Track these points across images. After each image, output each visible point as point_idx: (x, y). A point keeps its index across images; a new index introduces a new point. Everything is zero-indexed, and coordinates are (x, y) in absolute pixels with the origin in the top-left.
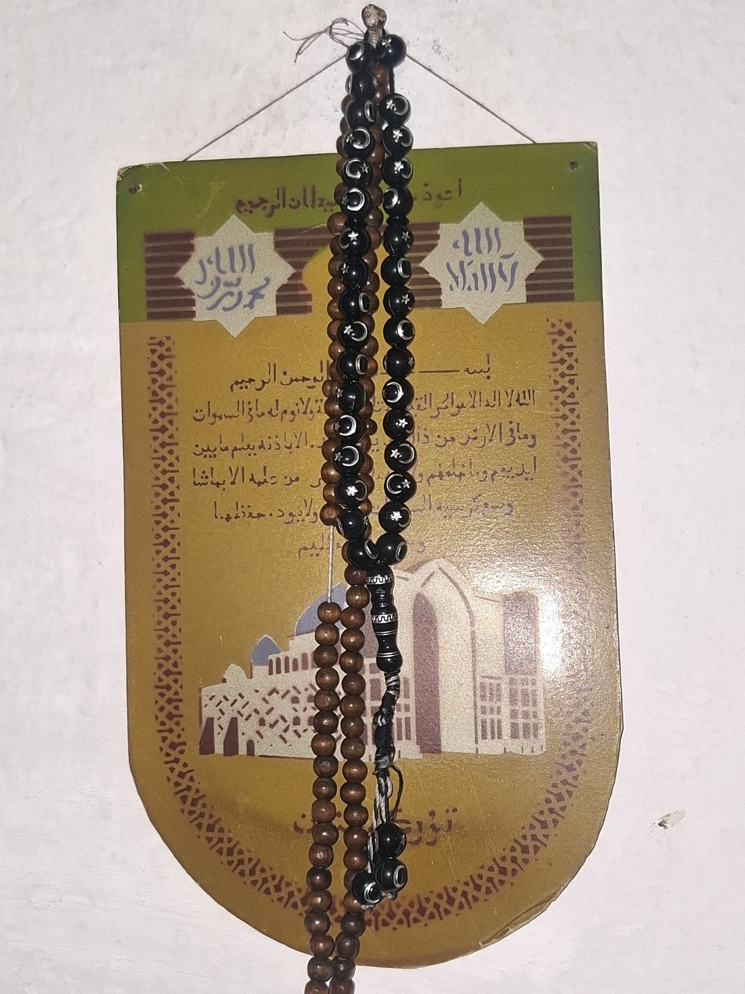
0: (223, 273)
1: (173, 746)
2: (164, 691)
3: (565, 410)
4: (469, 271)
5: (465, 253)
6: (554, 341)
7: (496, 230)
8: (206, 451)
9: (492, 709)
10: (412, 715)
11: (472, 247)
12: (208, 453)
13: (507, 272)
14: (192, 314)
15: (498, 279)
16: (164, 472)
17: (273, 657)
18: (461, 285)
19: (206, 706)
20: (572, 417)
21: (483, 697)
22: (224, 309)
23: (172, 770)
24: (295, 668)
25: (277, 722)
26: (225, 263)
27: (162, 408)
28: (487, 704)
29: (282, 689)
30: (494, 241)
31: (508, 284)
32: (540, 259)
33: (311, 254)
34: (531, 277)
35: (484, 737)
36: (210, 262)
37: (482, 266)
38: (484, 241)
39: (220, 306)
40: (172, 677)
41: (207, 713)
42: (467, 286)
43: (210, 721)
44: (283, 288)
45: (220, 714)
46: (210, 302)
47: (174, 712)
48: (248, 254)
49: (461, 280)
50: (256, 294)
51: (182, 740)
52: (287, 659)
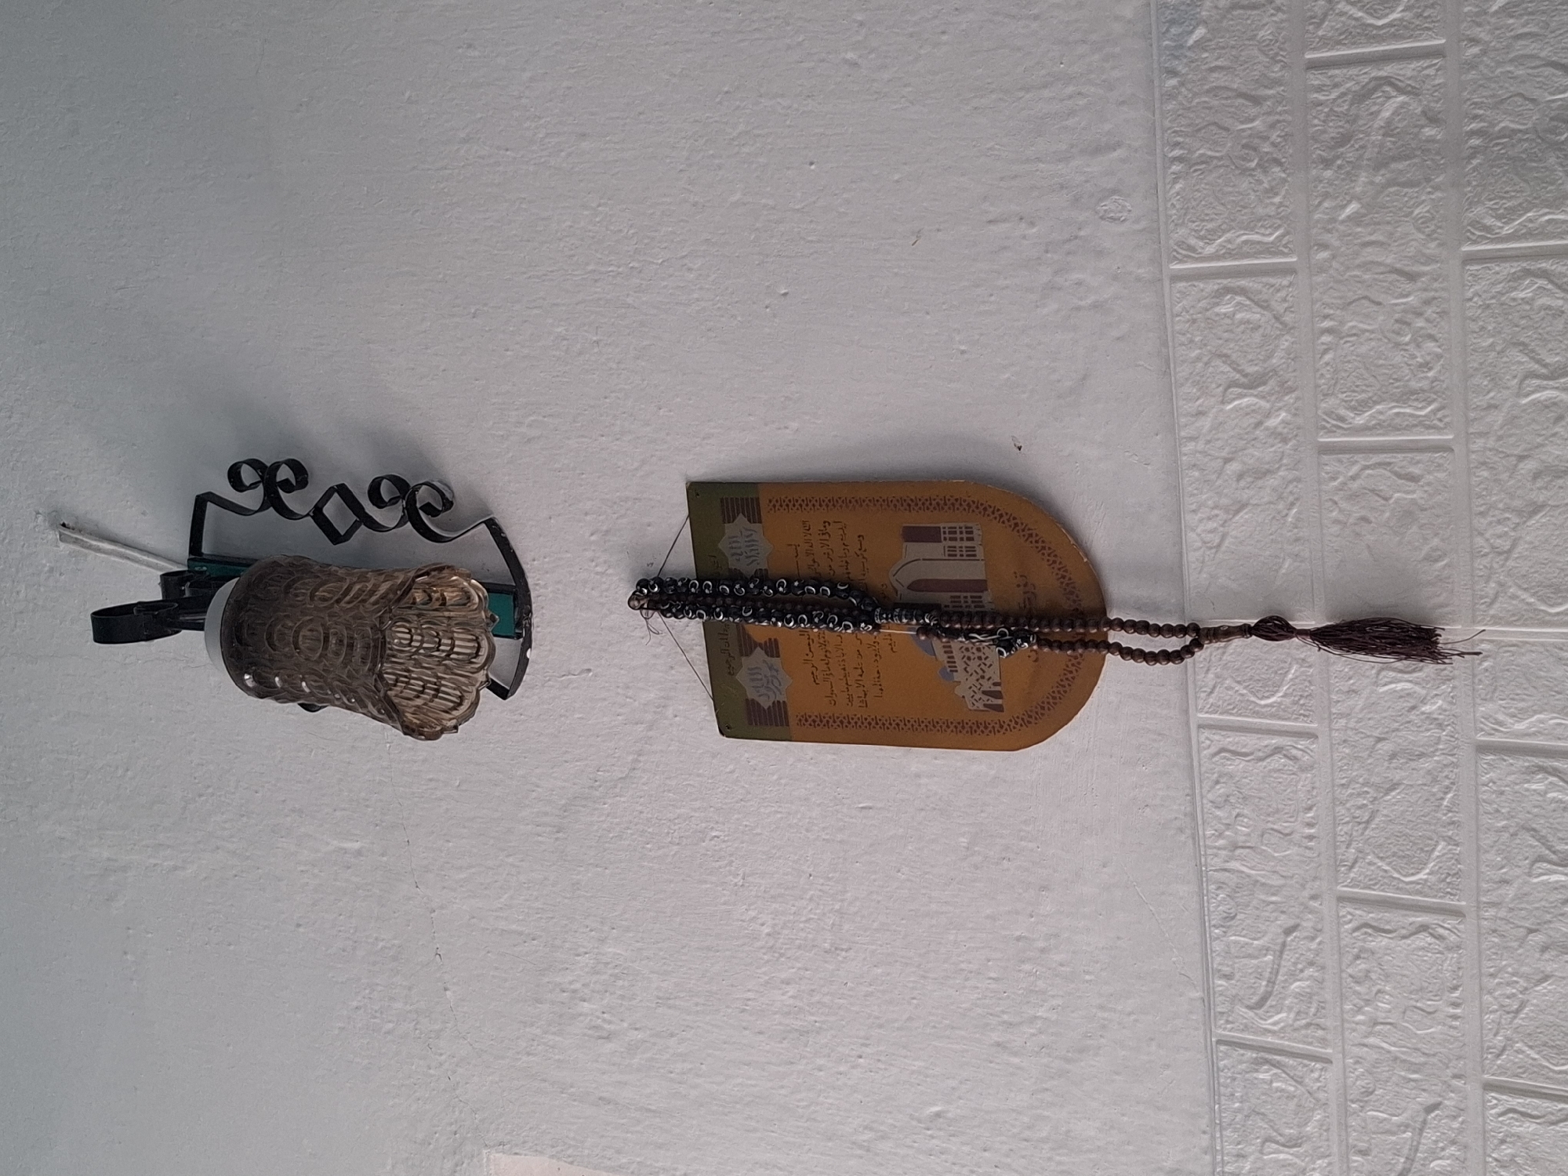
2: (973, 730)
4: (750, 554)
6: (779, 510)
8: (850, 700)
9: (961, 551)
10: (969, 594)
11: (739, 551)
13: (750, 533)
14: (784, 702)
15: (752, 537)
17: (949, 670)
20: (814, 502)
21: (956, 555)
22: (780, 685)
23: (1013, 728)
25: (981, 669)
26: (759, 684)
27: (831, 722)
28: (958, 553)
29: (964, 666)
30: (735, 539)
31: (754, 532)
32: (741, 515)
33: (749, 637)
34: (750, 521)
35: (975, 555)
36: (759, 692)
37: (747, 546)
40: (965, 725)
41: (982, 708)
42: (757, 555)
43: (985, 705)
44: (767, 653)
46: (778, 693)
47: (983, 725)
48: (753, 671)
49: (754, 558)
50: (771, 668)
51: (997, 721)
52: (948, 662)
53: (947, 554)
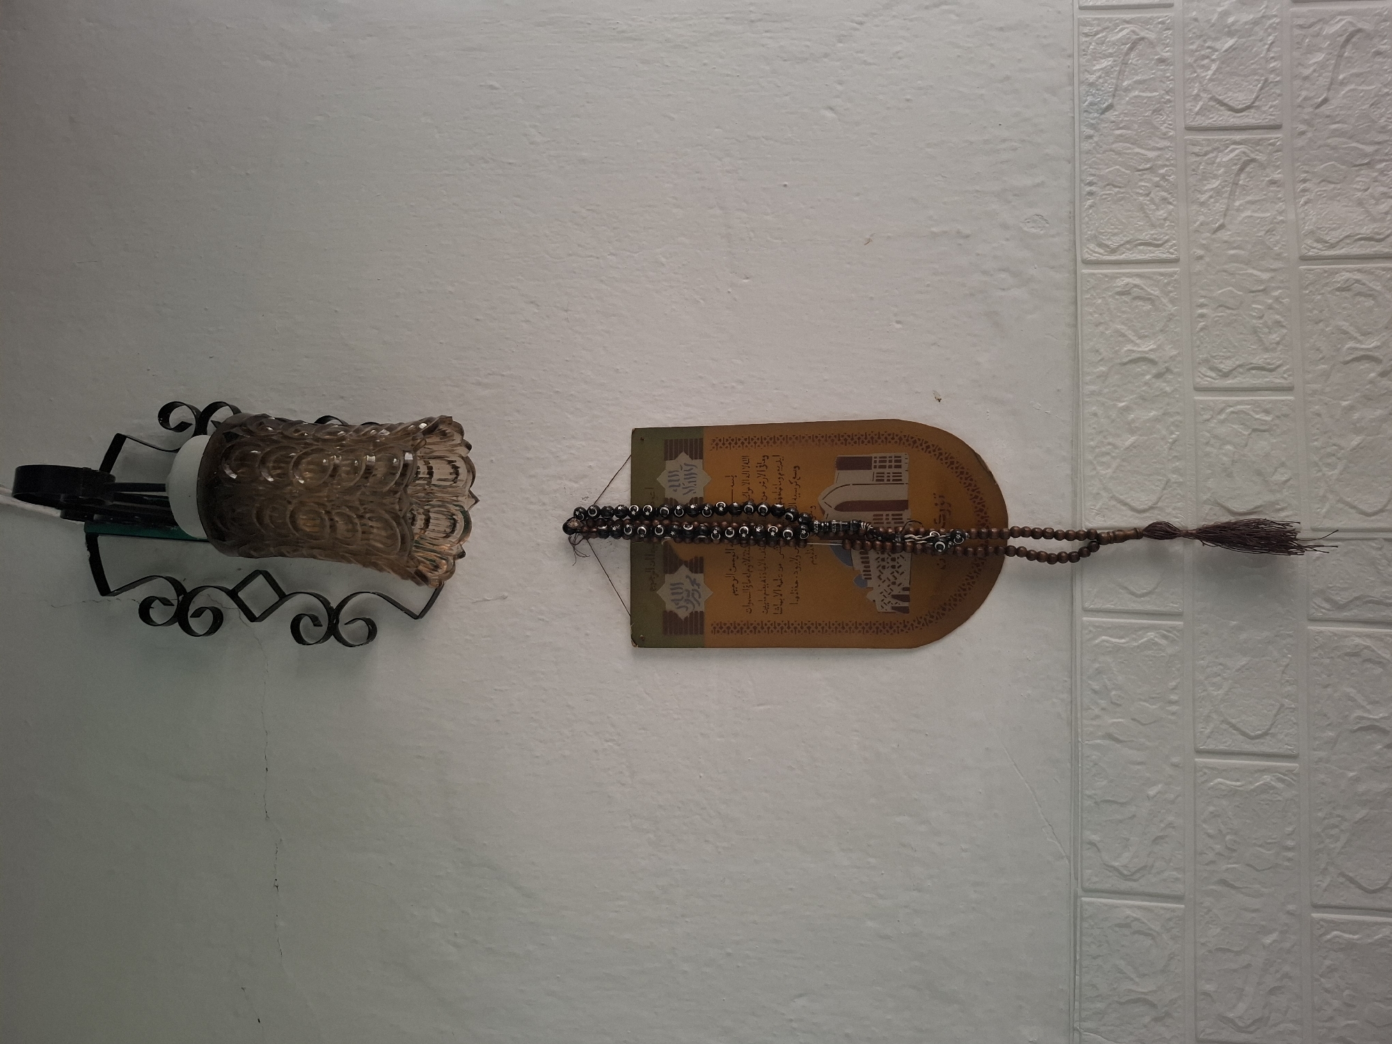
3: (752, 443)
5: (679, 486)
6: (721, 447)
7: (670, 472)
9: (889, 477)
10: (890, 513)
11: (677, 483)
12: (767, 607)
13: (689, 468)
14: (702, 612)
15: (692, 471)
16: (775, 628)
17: (863, 577)
20: (755, 440)
21: (883, 481)
22: (700, 597)
23: (917, 627)
24: (869, 567)
25: (894, 576)
26: (679, 597)
27: (745, 629)
28: (886, 479)
29: (878, 574)
31: (694, 467)
33: (677, 556)
36: (678, 604)
38: (674, 478)
43: (893, 608)
46: (696, 605)
47: (889, 625)
48: (675, 586)
50: (693, 582)
51: (902, 622)
52: (864, 571)
53: (875, 480)
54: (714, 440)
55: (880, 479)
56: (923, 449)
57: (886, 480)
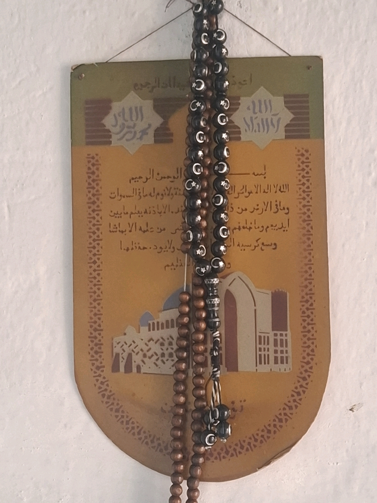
0: (126, 121)
1: (98, 368)
2: (93, 339)
3: (304, 195)
4: (255, 122)
5: (253, 113)
6: (299, 159)
7: (270, 101)
8: (116, 214)
9: (264, 350)
10: (224, 353)
11: (257, 110)
12: (117, 216)
13: (275, 123)
14: (110, 143)
15: (271, 127)
16: (94, 225)
17: (151, 322)
18: (251, 128)
19: (115, 347)
20: (308, 199)
21: (260, 343)
22: (127, 140)
23: (97, 380)
24: (162, 328)
25: (152, 355)
26: (127, 116)
27: (93, 191)
28: (262, 346)
29: (155, 338)
30: (269, 106)
31: (275, 129)
32: (292, 116)
33: (173, 112)
34: (287, 126)
35: (260, 363)
36: (120, 116)
37: (262, 119)
38: (263, 106)
39: (124, 139)
40: (97, 332)
41: (116, 350)
42: (254, 130)
43: (117, 355)
44: (158, 129)
45: (122, 352)
46: (119, 136)
47: (99, 350)
48: (139, 111)
49: (251, 126)
50: (144, 132)
51: (102, 365)
52: (158, 323)
53: (260, 334)
54: (307, 151)
55: (261, 340)
56: (296, 388)
57: (260, 346)
